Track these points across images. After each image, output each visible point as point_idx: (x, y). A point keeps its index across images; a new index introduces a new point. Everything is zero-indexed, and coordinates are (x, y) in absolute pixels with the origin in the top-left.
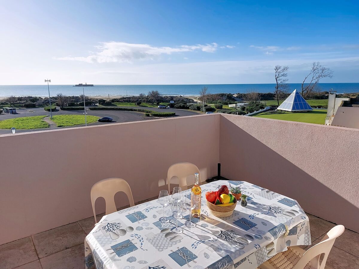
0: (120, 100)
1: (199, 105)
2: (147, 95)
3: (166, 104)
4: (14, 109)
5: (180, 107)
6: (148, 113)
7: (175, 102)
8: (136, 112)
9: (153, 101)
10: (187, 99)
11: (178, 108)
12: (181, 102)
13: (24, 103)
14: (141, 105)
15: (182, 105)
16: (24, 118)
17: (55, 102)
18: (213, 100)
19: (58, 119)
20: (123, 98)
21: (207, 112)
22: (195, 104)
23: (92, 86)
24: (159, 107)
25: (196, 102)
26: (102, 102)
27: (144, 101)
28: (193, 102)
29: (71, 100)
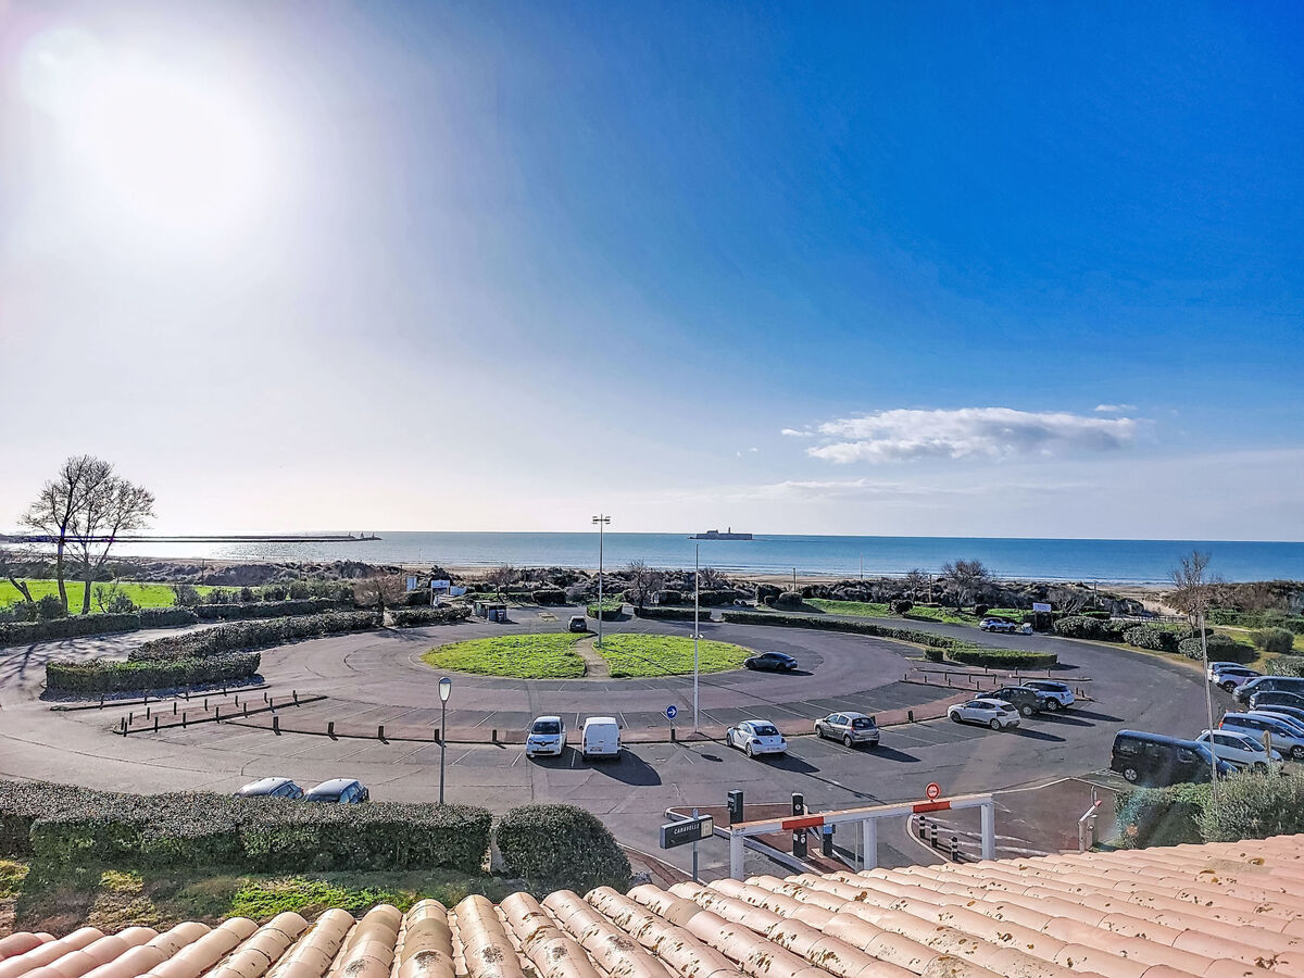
0: (832, 589)
1: (1168, 628)
2: (935, 577)
3: (1017, 614)
4: (501, 607)
5: (1080, 632)
6: (937, 649)
7: (1054, 608)
8: (892, 640)
9: (961, 601)
10: (1110, 597)
11: (1069, 634)
12: (1083, 610)
13: (536, 588)
14: (910, 612)
15: (1088, 621)
16: (522, 638)
17: (623, 588)
18: (1238, 610)
19: (618, 648)
20: (846, 584)
21: (1211, 664)
22: (1152, 623)
23: (748, 537)
24: (982, 623)
25: (1156, 615)
26: (770, 594)
27: (924, 599)
28: (1139, 610)
29: (672, 583)
